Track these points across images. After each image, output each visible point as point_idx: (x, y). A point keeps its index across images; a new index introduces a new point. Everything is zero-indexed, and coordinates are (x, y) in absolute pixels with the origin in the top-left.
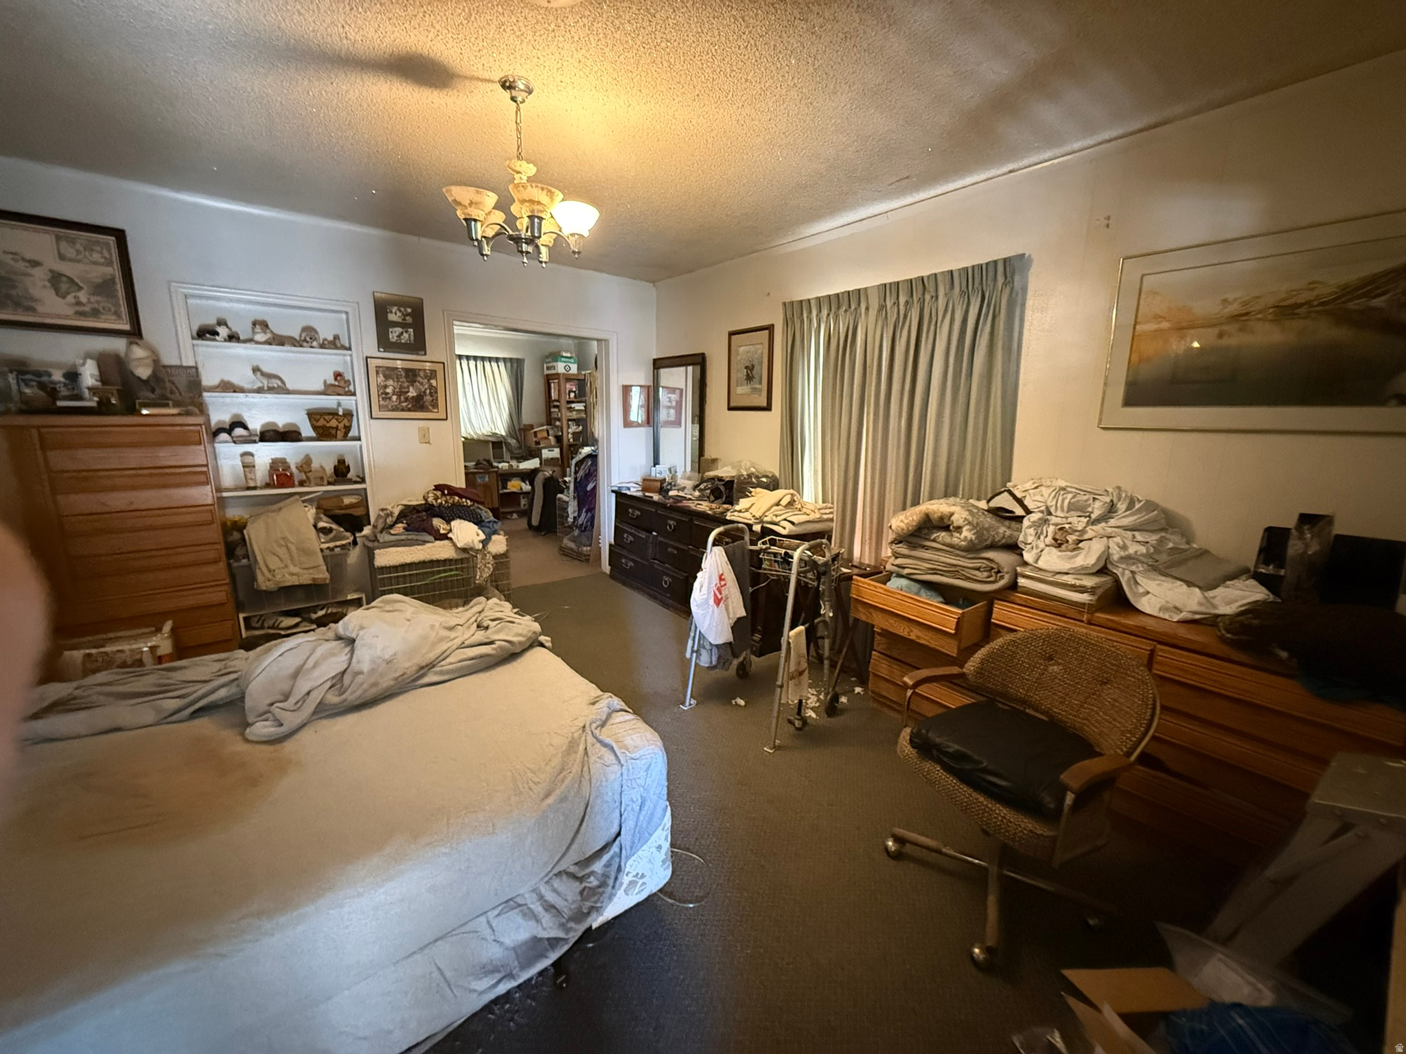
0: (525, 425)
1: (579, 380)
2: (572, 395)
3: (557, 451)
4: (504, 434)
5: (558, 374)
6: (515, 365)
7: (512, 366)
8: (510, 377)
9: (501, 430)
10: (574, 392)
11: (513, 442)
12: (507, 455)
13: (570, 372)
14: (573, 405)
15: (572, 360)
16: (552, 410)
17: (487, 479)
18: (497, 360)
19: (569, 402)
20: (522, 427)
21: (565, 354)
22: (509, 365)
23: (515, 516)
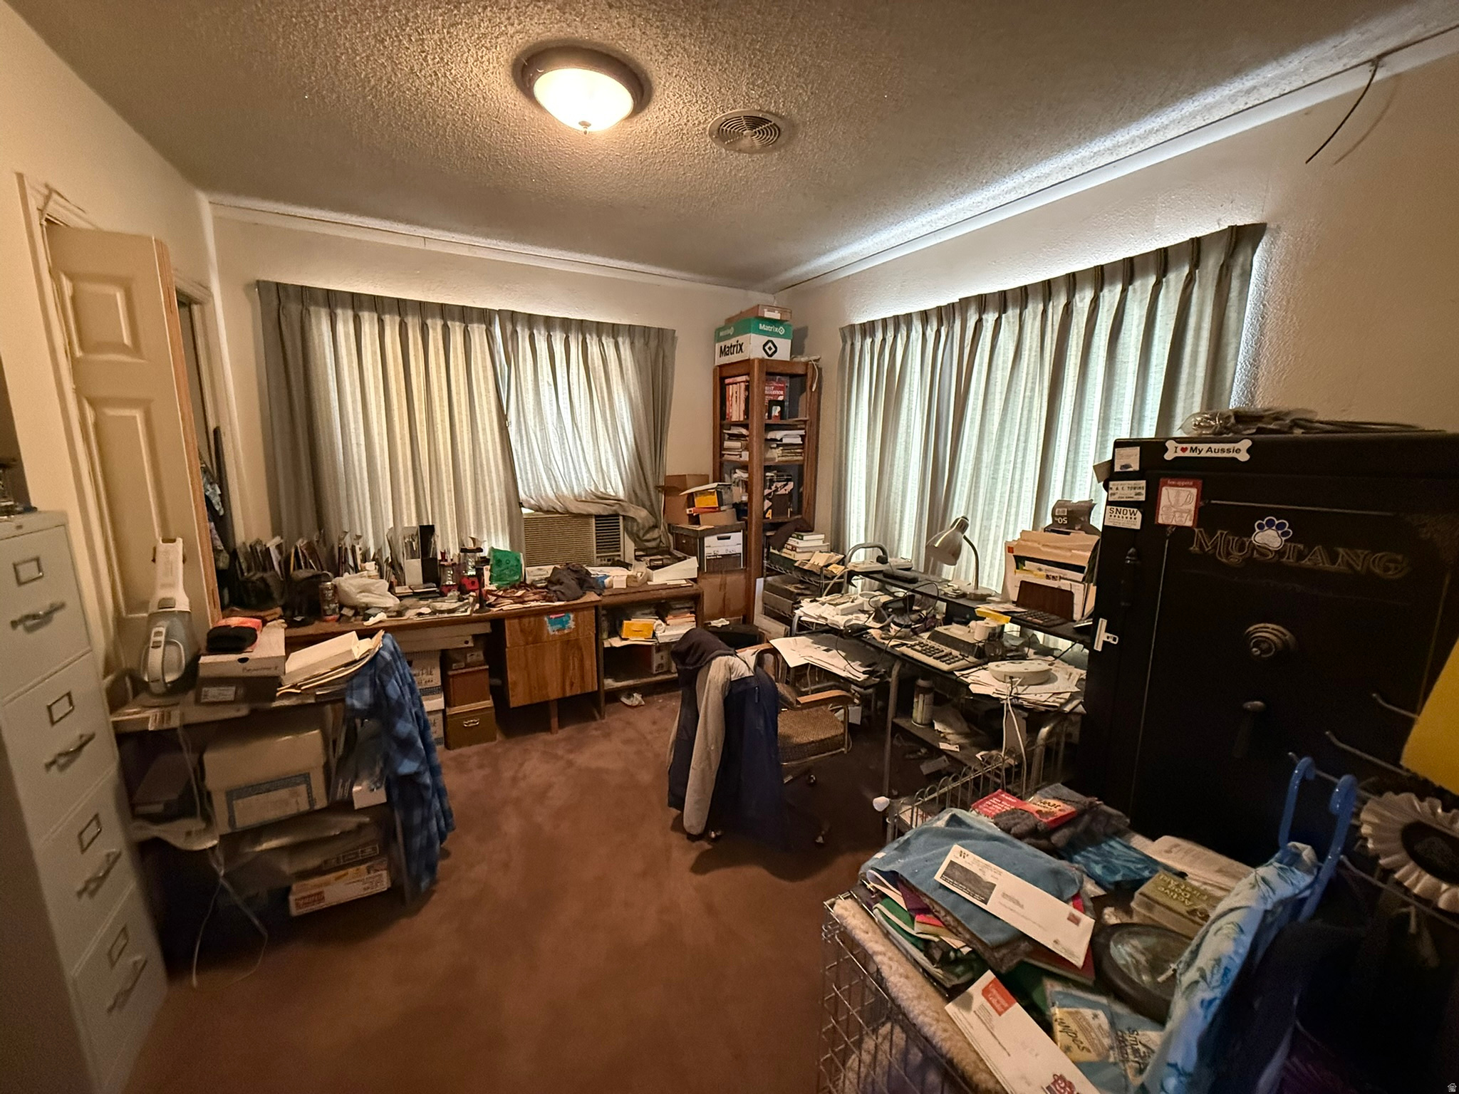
0: (667, 478)
1: (792, 376)
2: (776, 411)
3: (737, 537)
4: (621, 495)
5: (748, 362)
6: (653, 344)
7: (647, 344)
8: (640, 369)
9: (616, 487)
10: (781, 403)
11: (641, 514)
12: (628, 548)
13: (774, 357)
14: (778, 435)
15: (781, 330)
16: (727, 444)
17: (572, 624)
18: (614, 330)
19: (769, 428)
20: (662, 483)
21: (768, 314)
22: (639, 343)
23: (637, 698)
